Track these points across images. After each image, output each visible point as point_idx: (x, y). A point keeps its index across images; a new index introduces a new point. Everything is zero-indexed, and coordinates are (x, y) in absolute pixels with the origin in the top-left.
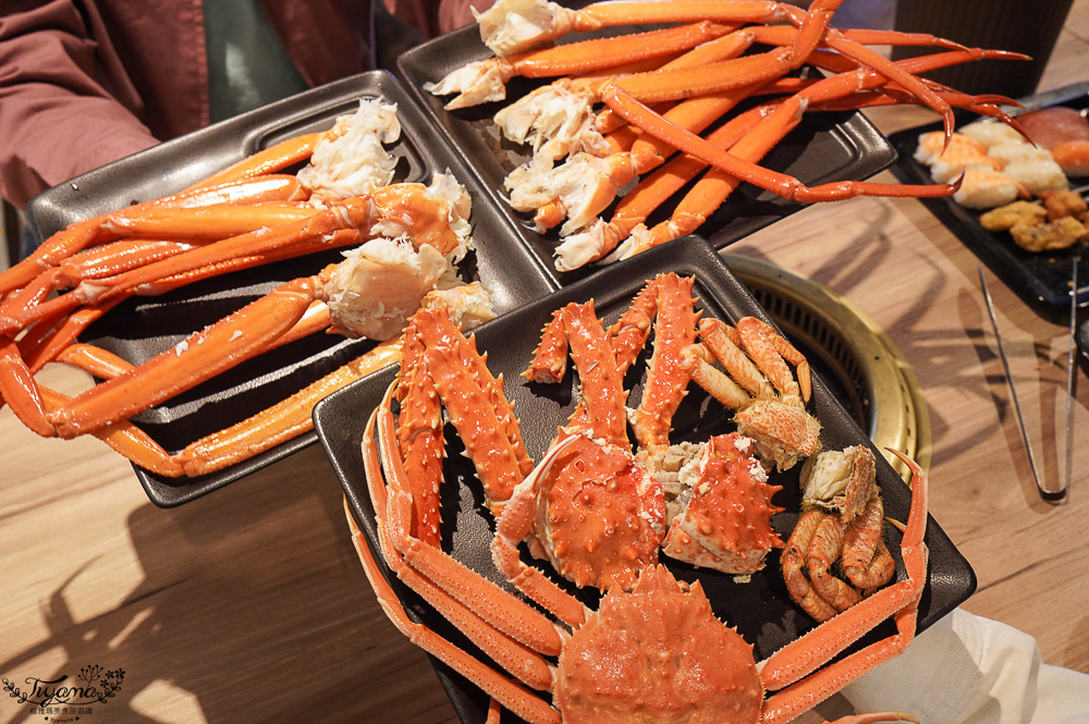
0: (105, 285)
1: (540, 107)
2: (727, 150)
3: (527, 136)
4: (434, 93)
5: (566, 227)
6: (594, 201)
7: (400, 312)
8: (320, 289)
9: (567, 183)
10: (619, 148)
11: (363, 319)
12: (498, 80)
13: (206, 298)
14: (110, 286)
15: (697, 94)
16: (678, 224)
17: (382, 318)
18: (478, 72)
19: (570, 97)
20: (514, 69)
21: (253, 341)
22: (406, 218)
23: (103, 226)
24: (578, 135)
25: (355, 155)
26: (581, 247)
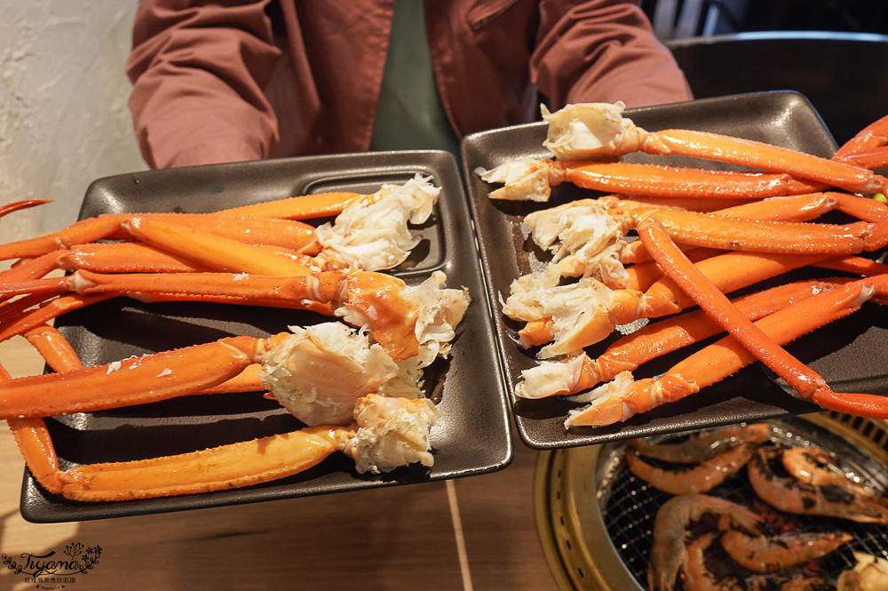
0: (93, 281)
1: (571, 219)
2: (753, 321)
3: (551, 245)
4: (483, 179)
5: (545, 350)
6: (584, 332)
7: (334, 403)
8: (261, 354)
9: (565, 306)
10: (636, 284)
11: (293, 399)
12: (545, 181)
13: (184, 320)
14: (97, 283)
15: (744, 249)
16: (665, 385)
17: (314, 403)
18: (528, 169)
19: (606, 217)
20: (565, 174)
21: (178, 384)
22: (372, 311)
23: (123, 225)
24: (597, 258)
25: (376, 226)
26: (550, 378)
